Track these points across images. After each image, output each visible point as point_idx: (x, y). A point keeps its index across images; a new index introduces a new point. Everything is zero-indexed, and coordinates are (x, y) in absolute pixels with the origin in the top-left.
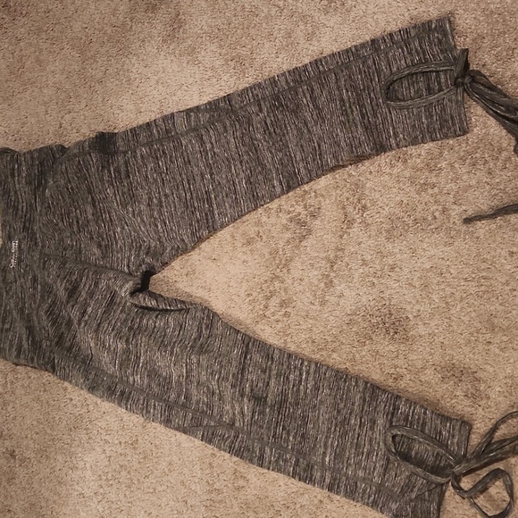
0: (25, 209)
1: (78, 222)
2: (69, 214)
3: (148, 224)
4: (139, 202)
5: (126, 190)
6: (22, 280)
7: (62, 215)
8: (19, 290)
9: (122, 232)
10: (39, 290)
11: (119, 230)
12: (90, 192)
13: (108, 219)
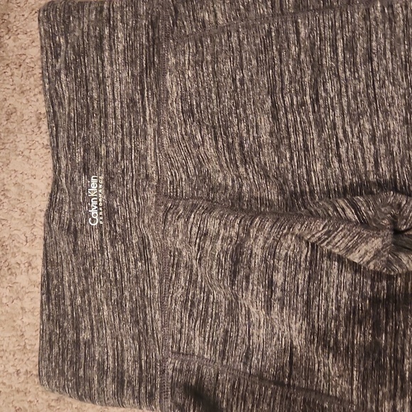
0: (118, 112)
1: (241, 145)
2: (226, 128)
3: (398, 158)
4: (386, 112)
5: (361, 86)
6: (120, 247)
7: (214, 127)
8: (110, 266)
9: (324, 171)
10: (155, 263)
11: (318, 167)
12: (272, 92)
13: (301, 144)
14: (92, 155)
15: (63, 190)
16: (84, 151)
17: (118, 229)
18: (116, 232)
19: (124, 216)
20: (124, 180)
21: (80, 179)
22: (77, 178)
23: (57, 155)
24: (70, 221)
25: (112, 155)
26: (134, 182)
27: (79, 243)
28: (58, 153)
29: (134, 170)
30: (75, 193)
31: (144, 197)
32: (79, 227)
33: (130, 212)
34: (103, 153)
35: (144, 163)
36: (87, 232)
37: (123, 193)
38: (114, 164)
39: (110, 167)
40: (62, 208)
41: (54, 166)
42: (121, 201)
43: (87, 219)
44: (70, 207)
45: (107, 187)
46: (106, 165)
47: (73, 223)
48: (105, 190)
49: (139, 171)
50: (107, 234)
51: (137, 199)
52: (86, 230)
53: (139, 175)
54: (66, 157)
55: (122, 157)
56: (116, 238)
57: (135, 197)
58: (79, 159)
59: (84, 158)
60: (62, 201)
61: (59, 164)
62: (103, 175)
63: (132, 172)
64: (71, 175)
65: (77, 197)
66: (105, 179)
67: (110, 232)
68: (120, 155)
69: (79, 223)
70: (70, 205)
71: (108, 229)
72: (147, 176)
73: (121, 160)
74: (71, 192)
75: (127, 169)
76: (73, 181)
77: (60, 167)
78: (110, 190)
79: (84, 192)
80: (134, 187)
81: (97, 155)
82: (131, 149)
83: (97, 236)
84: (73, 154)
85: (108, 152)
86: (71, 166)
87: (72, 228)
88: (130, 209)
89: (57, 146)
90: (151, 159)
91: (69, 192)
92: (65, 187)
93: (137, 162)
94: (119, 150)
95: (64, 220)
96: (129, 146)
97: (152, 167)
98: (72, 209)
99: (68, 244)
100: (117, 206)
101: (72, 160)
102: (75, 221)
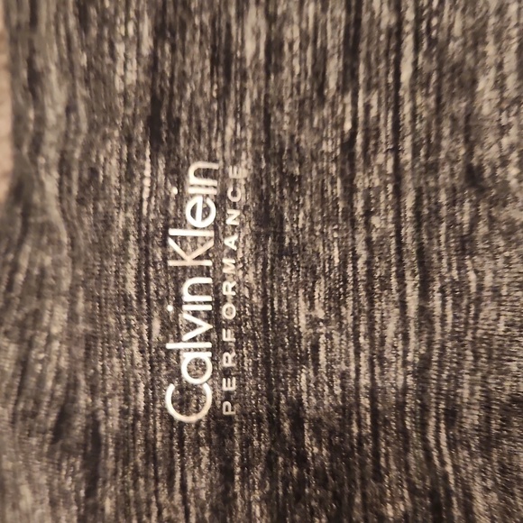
14: (197, 61)
15: (46, 228)
16: (159, 33)
17: (312, 448)
18: (302, 460)
19: (344, 376)
20: (350, 190)
21: (128, 177)
22: (113, 169)
23: (30, 63)
24: (73, 386)
25: (295, 65)
26: (409, 201)
27: (109, 505)
28: (33, 51)
29: (407, 144)
30: (101, 247)
31: (461, 284)
32: (114, 423)
33: (378, 359)
34: (251, 47)
35: (460, 106)
36: (151, 455)
37: (349, 256)
38: (304, 111)
39: (284, 123)
40: (36, 315)
41: (18, 118)
42: (335, 300)
43: (154, 387)
44: (73, 317)
45: (267, 221)
46: (266, 111)
47: (83, 399)
48: (257, 237)
49: (434, 148)
50: (257, 473)
51: (424, 294)
52: (151, 444)
53: (432, 168)
54: (68, 68)
55: (349, 75)
56: (299, 496)
57: (411, 283)
58: (128, 74)
59: (153, 67)
60: (39, 285)
61: (39, 107)
62: (246, 160)
63: (396, 151)
64: (86, 155)
65: (111, 264)
66: (256, 182)
67: (270, 464)
68: (334, 67)
69: (115, 405)
70: (73, 303)
71: (261, 444)
72: (473, 176)
73: (342, 89)
74: (81, 242)
75: (372, 133)
76: (92, 183)
77: (41, 120)
78: (280, 239)
79: (145, 242)
80: (408, 230)
81: (223, 58)
82: (396, 33)
83: (201, 482)
84: (101, 51)
85: (274, 47)
86: (91, 111)
87: (79, 422)
88: (378, 344)
89: (34, 20)
90: (500, 84)
91: (73, 244)
92: (55, 214)
93: (425, 102)
94: (334, 39)
95: (41, 380)
96: (388, 19)
97: (503, 130)
98: (82, 327)
99: (53, 504)
100: (313, 323)
101: (97, 77)
102: (93, 391)
